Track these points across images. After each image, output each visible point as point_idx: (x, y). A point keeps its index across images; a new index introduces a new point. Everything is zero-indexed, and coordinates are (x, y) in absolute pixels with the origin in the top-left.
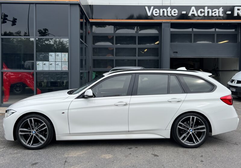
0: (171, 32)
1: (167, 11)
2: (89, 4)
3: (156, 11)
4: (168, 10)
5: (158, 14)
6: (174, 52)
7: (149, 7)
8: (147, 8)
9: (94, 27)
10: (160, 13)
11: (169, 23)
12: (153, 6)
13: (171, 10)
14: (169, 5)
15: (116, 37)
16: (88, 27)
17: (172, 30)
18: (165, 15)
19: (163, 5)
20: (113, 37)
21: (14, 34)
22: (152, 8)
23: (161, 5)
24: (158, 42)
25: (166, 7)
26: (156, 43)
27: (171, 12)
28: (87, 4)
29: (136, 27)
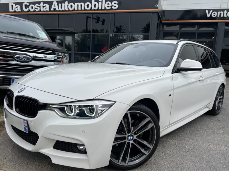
0: (225, 29)
1: (224, 14)
2: (163, 10)
3: (214, 13)
4: (224, 12)
5: (216, 16)
6: (226, 45)
7: (209, 10)
8: (207, 11)
9: (165, 26)
10: (217, 15)
11: (224, 22)
12: (212, 9)
13: (227, 12)
14: (226, 8)
15: (181, 33)
16: (161, 26)
17: (227, 28)
18: (222, 16)
19: (221, 8)
20: (178, 33)
21: (99, 31)
22: (211, 11)
23: (219, 8)
24: (214, 38)
25: (223, 10)
26: (213, 38)
27: (227, 14)
28: (162, 10)
29: (197, 26)
